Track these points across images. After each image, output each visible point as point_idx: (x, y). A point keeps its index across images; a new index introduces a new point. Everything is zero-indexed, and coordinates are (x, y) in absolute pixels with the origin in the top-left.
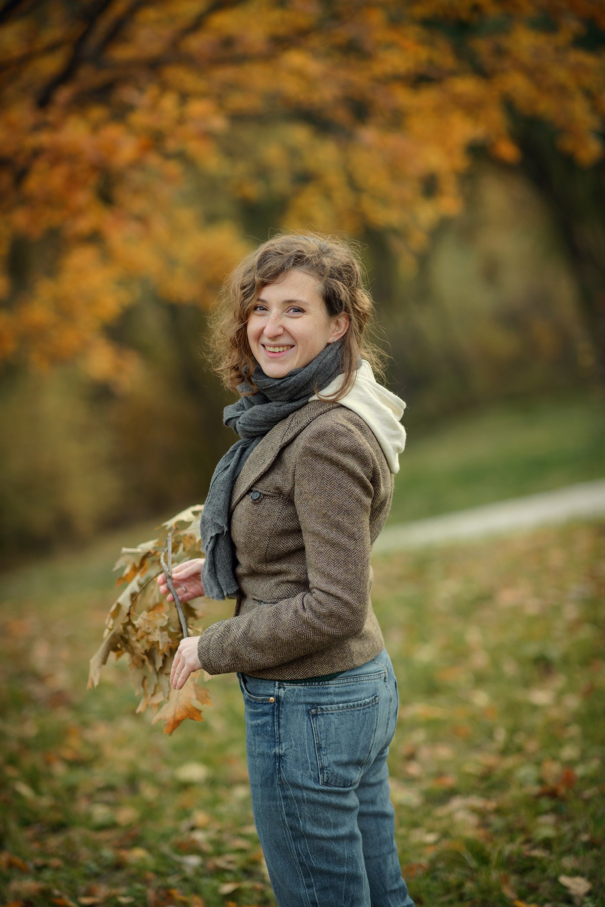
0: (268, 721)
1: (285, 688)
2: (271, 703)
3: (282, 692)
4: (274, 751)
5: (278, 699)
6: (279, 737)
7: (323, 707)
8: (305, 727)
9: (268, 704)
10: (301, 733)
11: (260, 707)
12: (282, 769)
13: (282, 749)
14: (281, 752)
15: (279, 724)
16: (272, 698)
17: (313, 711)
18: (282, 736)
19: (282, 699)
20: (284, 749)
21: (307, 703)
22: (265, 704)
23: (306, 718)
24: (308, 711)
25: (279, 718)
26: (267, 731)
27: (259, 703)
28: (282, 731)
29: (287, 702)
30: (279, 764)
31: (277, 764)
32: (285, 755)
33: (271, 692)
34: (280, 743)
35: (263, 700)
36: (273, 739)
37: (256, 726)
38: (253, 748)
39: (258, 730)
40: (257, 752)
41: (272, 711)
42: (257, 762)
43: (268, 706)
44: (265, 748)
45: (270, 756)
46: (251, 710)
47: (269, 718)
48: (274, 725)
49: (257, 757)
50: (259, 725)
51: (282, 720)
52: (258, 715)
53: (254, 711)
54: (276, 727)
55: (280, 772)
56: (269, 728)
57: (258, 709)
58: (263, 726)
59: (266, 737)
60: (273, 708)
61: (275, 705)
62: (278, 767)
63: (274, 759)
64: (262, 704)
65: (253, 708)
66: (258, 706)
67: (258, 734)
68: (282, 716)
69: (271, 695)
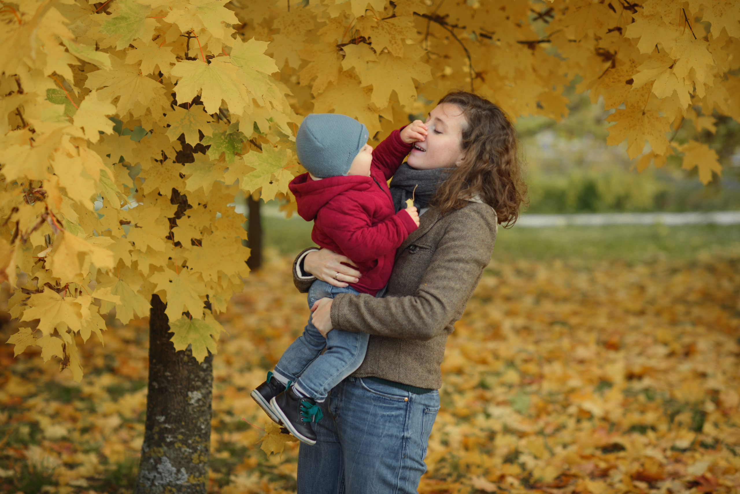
0: (401, 414)
2: (405, 402)
3: (413, 395)
4: (403, 435)
5: (411, 400)
7: (431, 408)
8: (420, 420)
9: (402, 402)
10: (418, 423)
11: (396, 404)
12: (407, 447)
13: (409, 433)
14: (408, 436)
15: (409, 416)
16: (406, 399)
17: (426, 410)
18: (409, 425)
19: (413, 400)
21: (424, 405)
22: (400, 402)
23: (422, 414)
24: (424, 410)
25: (410, 412)
26: (399, 421)
27: (395, 401)
28: (410, 421)
29: (415, 402)
30: (406, 444)
31: (404, 443)
32: (410, 438)
33: (406, 394)
34: (407, 430)
35: (399, 399)
36: (403, 427)
37: (388, 416)
38: (381, 431)
39: (391, 419)
40: (385, 433)
41: (405, 407)
42: (383, 440)
43: (403, 404)
44: (394, 431)
45: (398, 438)
46: (384, 405)
47: (402, 412)
48: (406, 417)
49: (384, 437)
50: (393, 415)
51: (411, 415)
52: (392, 409)
53: (388, 405)
54: (407, 419)
55: (405, 449)
56: (401, 419)
57: (393, 404)
58: (397, 416)
59: (397, 425)
60: (407, 406)
61: (408, 403)
62: (404, 446)
63: (401, 440)
64: (398, 401)
65: (387, 403)
66: (393, 402)
67: (390, 422)
68: (412, 411)
69: (405, 397)
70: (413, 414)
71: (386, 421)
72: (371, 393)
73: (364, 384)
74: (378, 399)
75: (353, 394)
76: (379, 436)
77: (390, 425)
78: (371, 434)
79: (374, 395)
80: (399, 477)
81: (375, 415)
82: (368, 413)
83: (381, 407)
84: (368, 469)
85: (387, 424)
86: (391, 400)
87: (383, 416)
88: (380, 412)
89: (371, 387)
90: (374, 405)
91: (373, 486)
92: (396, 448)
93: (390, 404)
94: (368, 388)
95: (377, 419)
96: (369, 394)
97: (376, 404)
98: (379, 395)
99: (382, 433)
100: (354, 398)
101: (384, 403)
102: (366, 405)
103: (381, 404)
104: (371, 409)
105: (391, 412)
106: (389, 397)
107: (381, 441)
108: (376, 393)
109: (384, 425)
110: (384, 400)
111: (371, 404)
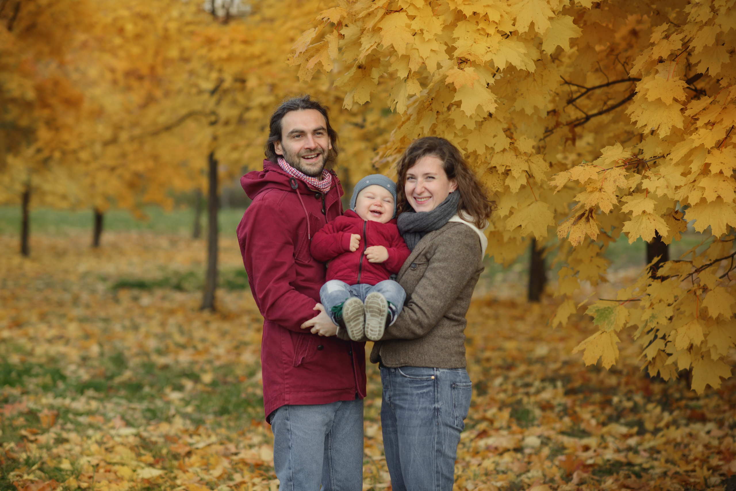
0: (431, 390)
1: (439, 371)
2: (432, 380)
3: (438, 373)
4: (434, 406)
5: (436, 377)
6: (438, 398)
7: (458, 384)
8: (449, 394)
9: (430, 380)
10: (447, 396)
11: (425, 383)
12: (439, 416)
14: (439, 407)
15: (438, 391)
16: (433, 377)
17: (454, 385)
18: (439, 398)
19: (439, 377)
20: (440, 405)
21: (451, 381)
22: (429, 380)
23: (450, 389)
24: (451, 385)
25: (437, 387)
26: (430, 395)
27: (424, 380)
28: (439, 395)
29: (441, 379)
31: (436, 413)
32: (441, 408)
33: (432, 373)
34: (438, 401)
35: (427, 378)
36: (434, 400)
37: (421, 393)
38: (417, 406)
39: (423, 395)
40: (420, 407)
41: (433, 384)
42: (420, 413)
43: (431, 382)
44: (427, 405)
45: (430, 410)
46: (417, 385)
47: (431, 388)
48: (435, 392)
49: (420, 410)
50: (424, 392)
51: (439, 390)
52: (423, 387)
53: (420, 385)
54: (436, 393)
55: (438, 417)
56: (431, 394)
57: (423, 383)
58: (428, 393)
59: (429, 399)
60: (434, 382)
61: (435, 380)
62: (436, 415)
63: (434, 411)
64: (427, 380)
65: (419, 384)
66: (423, 382)
67: (423, 398)
68: (439, 386)
69: (432, 375)
70: (442, 389)
71: (420, 398)
72: (407, 378)
73: (401, 372)
74: (412, 382)
75: (396, 382)
76: (416, 411)
77: (424, 400)
78: (410, 410)
79: (409, 379)
80: (436, 441)
81: (412, 395)
82: (407, 394)
83: (415, 387)
84: (411, 437)
85: (421, 400)
86: (421, 381)
87: (417, 394)
88: (415, 392)
89: (407, 373)
90: (411, 387)
91: (415, 450)
92: (430, 417)
93: (421, 384)
94: (405, 375)
95: (413, 398)
96: (406, 379)
97: (411, 386)
98: (413, 378)
99: (418, 407)
100: (397, 385)
101: (417, 384)
102: (405, 389)
103: (415, 385)
104: (409, 390)
105: (423, 389)
106: (420, 379)
107: (418, 414)
108: (410, 378)
109: (419, 402)
110: (417, 382)
111: (407, 387)
